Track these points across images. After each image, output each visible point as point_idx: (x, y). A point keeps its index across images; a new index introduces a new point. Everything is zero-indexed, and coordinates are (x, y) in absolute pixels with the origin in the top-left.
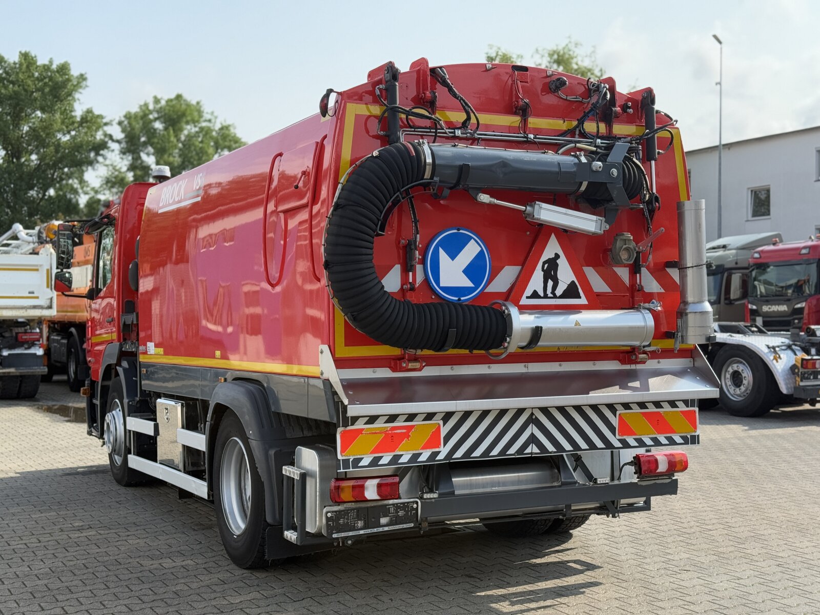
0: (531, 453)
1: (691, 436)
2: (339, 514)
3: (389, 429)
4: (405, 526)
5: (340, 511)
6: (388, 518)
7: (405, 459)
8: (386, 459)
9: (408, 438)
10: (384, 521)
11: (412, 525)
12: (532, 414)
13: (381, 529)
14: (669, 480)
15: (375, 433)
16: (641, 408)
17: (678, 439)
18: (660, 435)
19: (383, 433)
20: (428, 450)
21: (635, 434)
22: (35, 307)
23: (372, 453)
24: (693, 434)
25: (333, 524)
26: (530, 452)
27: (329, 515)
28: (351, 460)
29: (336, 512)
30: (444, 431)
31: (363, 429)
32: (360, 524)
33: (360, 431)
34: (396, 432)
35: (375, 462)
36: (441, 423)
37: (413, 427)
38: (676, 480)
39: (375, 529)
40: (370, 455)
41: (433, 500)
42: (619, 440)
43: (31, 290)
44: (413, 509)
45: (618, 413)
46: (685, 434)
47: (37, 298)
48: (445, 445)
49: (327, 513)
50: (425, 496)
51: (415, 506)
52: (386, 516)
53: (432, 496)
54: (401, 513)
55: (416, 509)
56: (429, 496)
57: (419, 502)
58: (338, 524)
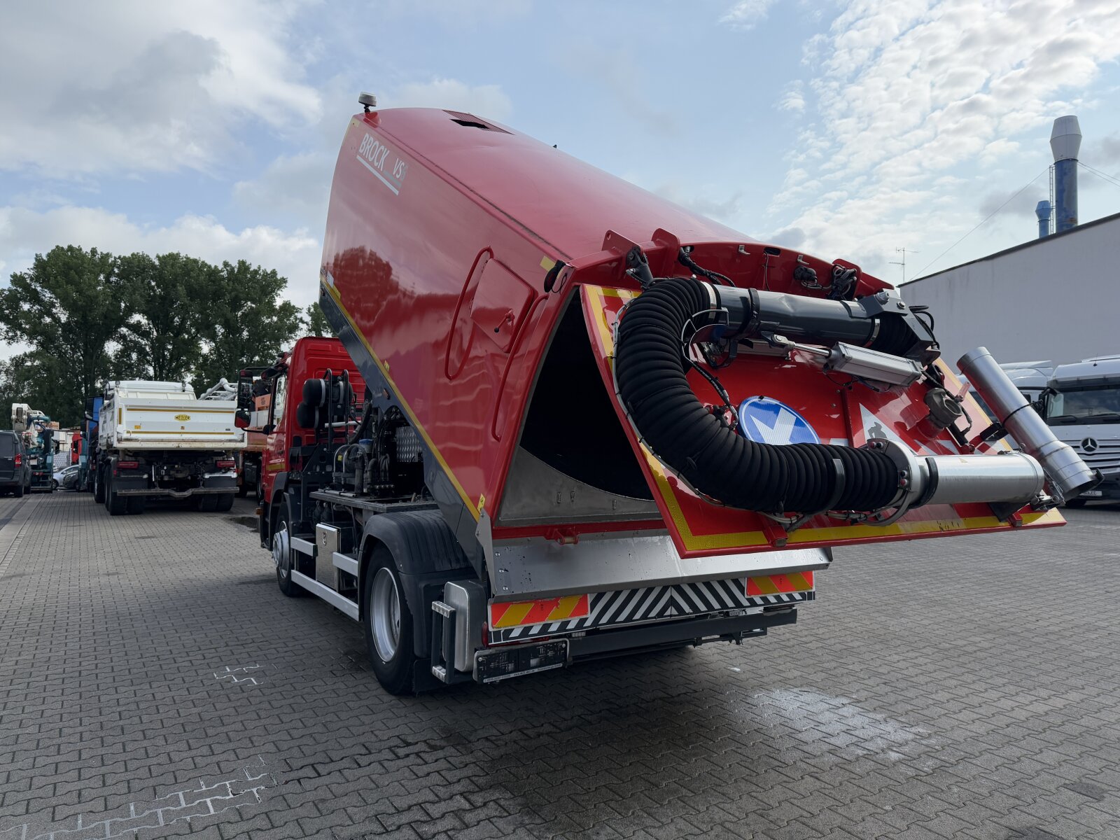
2: (490, 658)
4: (554, 666)
5: (491, 655)
6: (538, 659)
7: (555, 627)
8: (536, 628)
9: (557, 606)
10: (533, 662)
11: (561, 665)
13: (531, 671)
19: (533, 602)
20: (577, 617)
22: (230, 441)
23: (522, 624)
25: (484, 668)
27: (480, 659)
29: (487, 656)
32: (511, 666)
34: (546, 600)
39: (526, 672)
40: (520, 626)
41: (581, 638)
43: (228, 428)
44: (562, 648)
47: (233, 433)
48: (591, 613)
49: (478, 657)
50: (573, 636)
51: (563, 645)
52: (536, 657)
53: (580, 635)
54: (550, 654)
55: (566, 648)
56: (577, 635)
57: (568, 642)
58: (488, 668)
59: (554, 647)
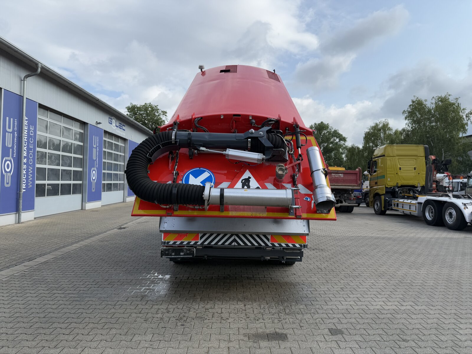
2: (166, 250)
4: (189, 256)
5: (166, 249)
10: (182, 254)
11: (192, 256)
14: (299, 251)
25: (163, 253)
29: (165, 249)
32: (173, 254)
38: (303, 252)
39: (178, 256)
44: (192, 251)
49: (161, 249)
50: (197, 247)
51: (193, 250)
52: (182, 252)
53: (200, 247)
54: (188, 252)
55: (194, 251)
56: (199, 247)
57: (195, 249)
58: (165, 253)
59: (189, 250)
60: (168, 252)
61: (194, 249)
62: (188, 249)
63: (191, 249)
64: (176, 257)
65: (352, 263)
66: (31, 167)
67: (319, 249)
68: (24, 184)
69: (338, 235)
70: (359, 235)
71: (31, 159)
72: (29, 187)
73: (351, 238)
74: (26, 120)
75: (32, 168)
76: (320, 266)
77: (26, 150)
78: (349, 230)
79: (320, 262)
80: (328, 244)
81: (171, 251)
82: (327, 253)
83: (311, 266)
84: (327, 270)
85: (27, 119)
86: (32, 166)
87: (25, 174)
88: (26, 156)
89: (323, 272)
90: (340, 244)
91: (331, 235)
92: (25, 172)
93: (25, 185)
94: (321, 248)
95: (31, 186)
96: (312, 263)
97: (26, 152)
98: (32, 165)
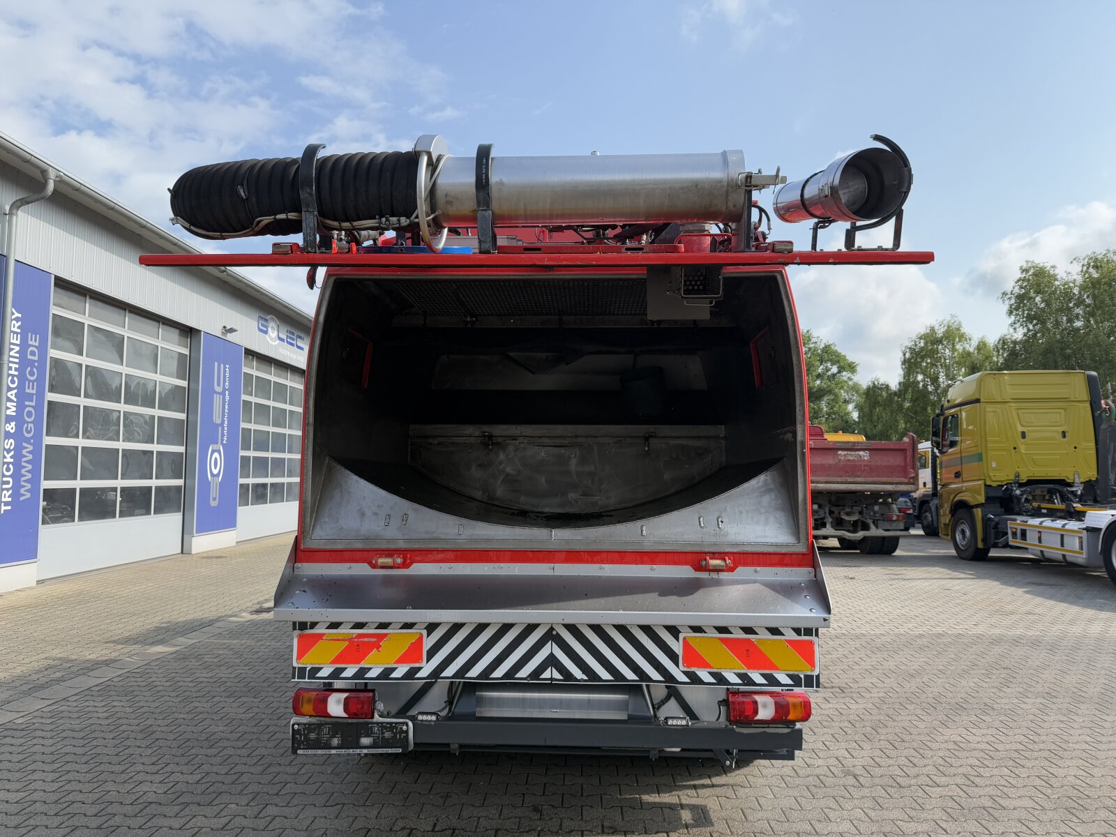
0: (551, 679)
1: (806, 676)
2: (306, 727)
3: (354, 636)
4: (391, 750)
5: (310, 724)
6: (372, 739)
7: (373, 673)
8: (350, 671)
9: (378, 648)
10: (365, 741)
11: (399, 750)
12: (552, 629)
13: (360, 751)
15: (338, 640)
16: (720, 633)
17: (783, 678)
18: (751, 671)
19: (347, 640)
20: (405, 665)
21: (711, 667)
23: (333, 662)
24: (809, 673)
25: (301, 738)
26: (550, 677)
27: (296, 727)
28: (308, 669)
29: (305, 724)
30: (428, 643)
31: (324, 634)
32: (335, 742)
33: (320, 636)
34: (363, 640)
35: (336, 674)
36: (425, 632)
37: (386, 635)
38: (800, 731)
39: (351, 750)
40: (330, 665)
41: (433, 723)
42: (685, 673)
44: (402, 732)
45: (681, 636)
46: (796, 673)
48: (428, 661)
49: (293, 725)
50: (420, 717)
51: (405, 728)
52: (367, 736)
53: (429, 718)
54: (387, 735)
55: (407, 732)
56: (425, 717)
57: (410, 724)
58: (307, 739)
59: (391, 727)
60: (318, 734)
61: (407, 725)
62: (387, 723)
63: (396, 723)
64: (343, 751)
65: (951, 746)
66: (30, 444)
67: (833, 687)
68: (8, 490)
69: (878, 631)
70: (939, 630)
71: (28, 423)
72: (22, 498)
73: (919, 642)
74: (17, 319)
75: (31, 448)
76: (849, 762)
77: (15, 400)
78: (903, 612)
79: (844, 745)
80: (856, 667)
81: (326, 730)
82: (860, 701)
83: (820, 762)
84: (877, 781)
85: (20, 315)
86: (32, 441)
87: (10, 463)
88: (14, 414)
89: (866, 792)
90: (891, 664)
91: (858, 631)
92: (11, 457)
93: (10, 492)
94: (836, 682)
95: (28, 495)
96: (820, 745)
97: (15, 404)
98: (31, 438)
